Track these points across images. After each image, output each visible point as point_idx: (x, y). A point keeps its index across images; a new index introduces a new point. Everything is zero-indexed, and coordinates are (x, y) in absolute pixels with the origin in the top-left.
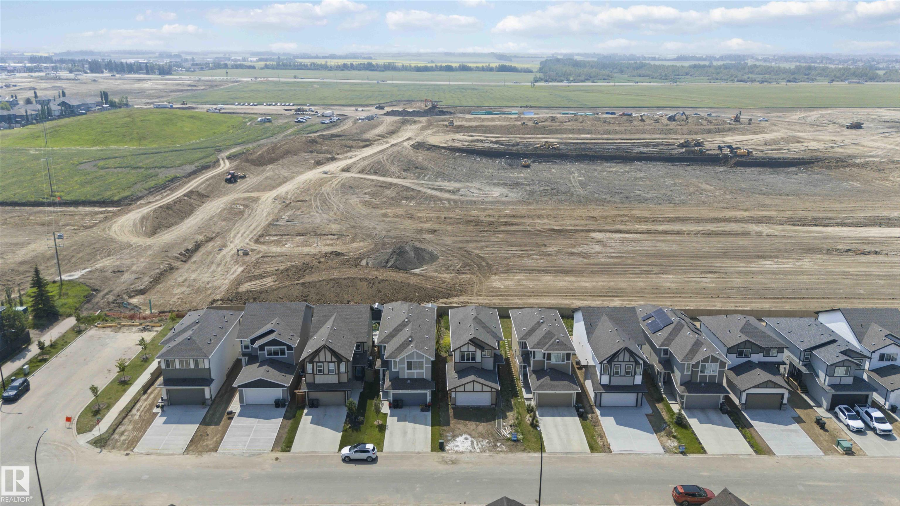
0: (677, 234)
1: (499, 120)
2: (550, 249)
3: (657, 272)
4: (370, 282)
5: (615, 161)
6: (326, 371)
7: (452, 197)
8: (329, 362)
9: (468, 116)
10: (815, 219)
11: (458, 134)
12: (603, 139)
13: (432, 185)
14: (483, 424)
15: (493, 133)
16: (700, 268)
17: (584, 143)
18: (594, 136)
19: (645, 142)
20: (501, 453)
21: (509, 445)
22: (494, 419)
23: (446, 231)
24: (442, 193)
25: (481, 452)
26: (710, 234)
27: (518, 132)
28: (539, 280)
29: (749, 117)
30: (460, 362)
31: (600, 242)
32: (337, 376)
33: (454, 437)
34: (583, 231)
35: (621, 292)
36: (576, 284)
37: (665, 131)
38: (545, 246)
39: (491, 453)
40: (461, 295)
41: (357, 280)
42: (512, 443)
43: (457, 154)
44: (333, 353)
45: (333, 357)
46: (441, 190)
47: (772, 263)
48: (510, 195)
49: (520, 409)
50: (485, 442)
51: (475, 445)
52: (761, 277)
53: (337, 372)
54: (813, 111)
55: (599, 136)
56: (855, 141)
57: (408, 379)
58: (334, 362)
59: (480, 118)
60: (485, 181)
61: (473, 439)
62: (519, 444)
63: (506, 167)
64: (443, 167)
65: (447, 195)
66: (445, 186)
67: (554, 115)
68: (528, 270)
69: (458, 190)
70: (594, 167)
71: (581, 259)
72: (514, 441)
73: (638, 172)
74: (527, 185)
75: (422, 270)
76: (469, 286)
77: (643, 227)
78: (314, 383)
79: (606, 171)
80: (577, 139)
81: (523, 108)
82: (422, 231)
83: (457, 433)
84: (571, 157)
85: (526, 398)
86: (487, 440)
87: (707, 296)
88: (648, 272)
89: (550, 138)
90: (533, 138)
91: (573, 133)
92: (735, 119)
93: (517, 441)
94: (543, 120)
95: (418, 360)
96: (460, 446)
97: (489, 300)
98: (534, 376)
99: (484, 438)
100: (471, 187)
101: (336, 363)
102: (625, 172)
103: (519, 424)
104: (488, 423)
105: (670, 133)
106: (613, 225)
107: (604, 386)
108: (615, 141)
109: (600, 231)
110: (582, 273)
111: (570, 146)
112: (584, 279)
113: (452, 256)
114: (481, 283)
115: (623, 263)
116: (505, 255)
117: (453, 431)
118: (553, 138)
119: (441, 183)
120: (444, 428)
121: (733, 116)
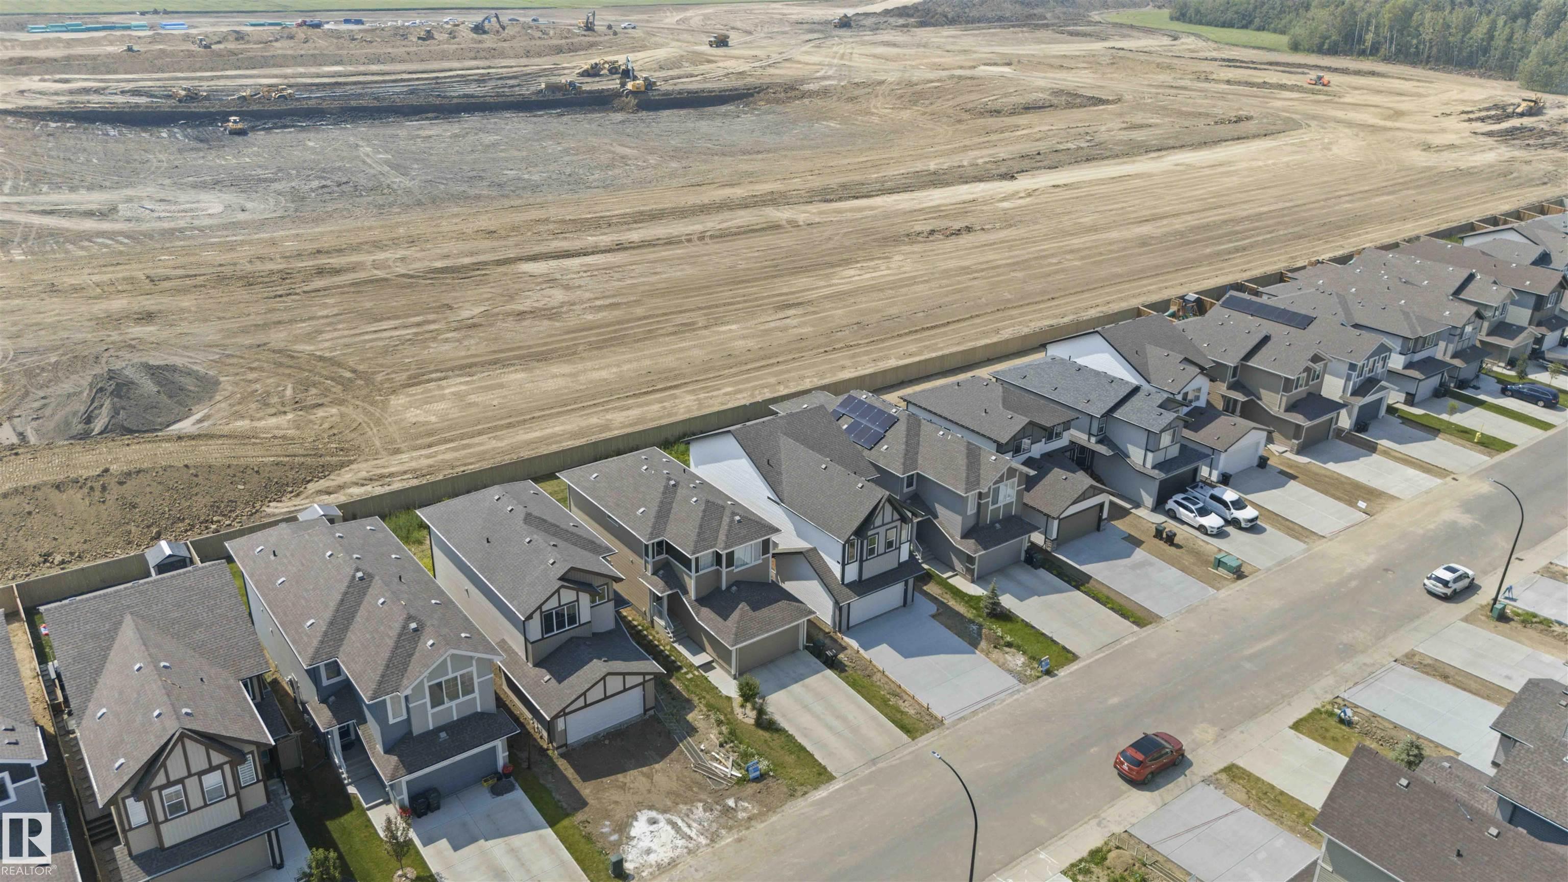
0: (670, 243)
1: (111, 43)
2: (465, 314)
3: (705, 323)
4: (92, 488)
5: (424, 116)
6: (196, 800)
7: (106, 226)
8: (200, 774)
9: (22, 36)
10: (844, 186)
11: (25, 79)
12: (373, 74)
13: (32, 204)
14: (657, 766)
15: (115, 72)
16: (766, 301)
17: (337, 83)
18: (350, 68)
19: (458, 76)
20: (753, 823)
21: (754, 795)
22: (674, 745)
23: (182, 310)
24: (74, 220)
25: (712, 841)
26: (722, 236)
27: (176, 66)
28: (501, 386)
29: (607, 23)
30: (543, 638)
31: (551, 281)
32: (234, 800)
33: (623, 828)
34: (500, 263)
35: (676, 377)
36: (582, 378)
37: (482, 54)
38: (450, 307)
39: (735, 831)
40: (351, 462)
41: (47, 490)
42: (755, 786)
43: (53, 125)
44: (211, 741)
45: (213, 754)
46: (69, 214)
47: (858, 272)
48: (249, 205)
49: (708, 697)
50: (699, 811)
51: (685, 829)
52: (864, 299)
53: (232, 791)
54: (687, 10)
55: (362, 68)
56: (785, 56)
57: (439, 730)
58: (220, 767)
59: (59, 40)
60: (167, 181)
61: (668, 816)
62: (770, 781)
63: (193, 144)
64: (34, 158)
65: (89, 225)
66: (72, 203)
67: (237, 28)
68: (462, 367)
69: (114, 209)
70: (389, 131)
71: (546, 323)
72: (757, 780)
73: (481, 135)
74: (273, 181)
75: (200, 421)
76: (353, 435)
77: (605, 239)
78: (161, 848)
79: (418, 136)
80: (318, 76)
81: (147, 16)
82: (115, 320)
83: (620, 814)
84: (332, 114)
85: (700, 667)
86: (700, 805)
87: (815, 351)
88: (690, 327)
89: (259, 76)
90: (219, 78)
91: (302, 65)
92: (587, 26)
93: (761, 778)
94: (216, 39)
95: (458, 674)
96: (654, 846)
97: (428, 457)
98: (705, 611)
99: (691, 802)
100: (141, 198)
101: (227, 768)
102: (456, 136)
103: (732, 733)
104: (667, 760)
105: (493, 57)
106: (545, 243)
107: (850, 586)
108: (399, 77)
109: (534, 258)
110: (574, 353)
111: (311, 92)
112: (589, 364)
113: (251, 369)
114: (378, 422)
115: (628, 317)
116: (381, 344)
117: (607, 815)
118: (265, 77)
119: (55, 197)
120: (580, 817)
121: (581, 22)
